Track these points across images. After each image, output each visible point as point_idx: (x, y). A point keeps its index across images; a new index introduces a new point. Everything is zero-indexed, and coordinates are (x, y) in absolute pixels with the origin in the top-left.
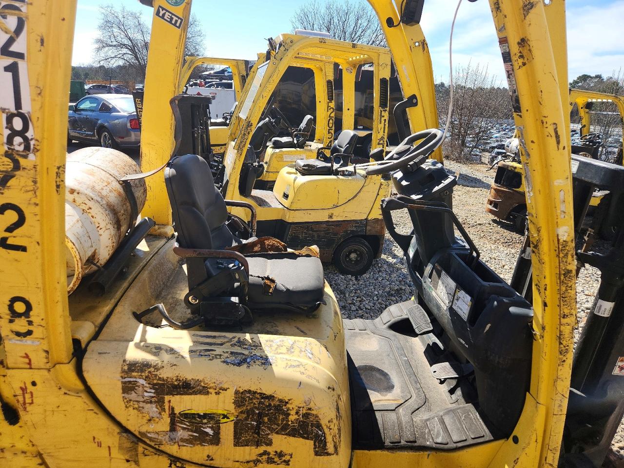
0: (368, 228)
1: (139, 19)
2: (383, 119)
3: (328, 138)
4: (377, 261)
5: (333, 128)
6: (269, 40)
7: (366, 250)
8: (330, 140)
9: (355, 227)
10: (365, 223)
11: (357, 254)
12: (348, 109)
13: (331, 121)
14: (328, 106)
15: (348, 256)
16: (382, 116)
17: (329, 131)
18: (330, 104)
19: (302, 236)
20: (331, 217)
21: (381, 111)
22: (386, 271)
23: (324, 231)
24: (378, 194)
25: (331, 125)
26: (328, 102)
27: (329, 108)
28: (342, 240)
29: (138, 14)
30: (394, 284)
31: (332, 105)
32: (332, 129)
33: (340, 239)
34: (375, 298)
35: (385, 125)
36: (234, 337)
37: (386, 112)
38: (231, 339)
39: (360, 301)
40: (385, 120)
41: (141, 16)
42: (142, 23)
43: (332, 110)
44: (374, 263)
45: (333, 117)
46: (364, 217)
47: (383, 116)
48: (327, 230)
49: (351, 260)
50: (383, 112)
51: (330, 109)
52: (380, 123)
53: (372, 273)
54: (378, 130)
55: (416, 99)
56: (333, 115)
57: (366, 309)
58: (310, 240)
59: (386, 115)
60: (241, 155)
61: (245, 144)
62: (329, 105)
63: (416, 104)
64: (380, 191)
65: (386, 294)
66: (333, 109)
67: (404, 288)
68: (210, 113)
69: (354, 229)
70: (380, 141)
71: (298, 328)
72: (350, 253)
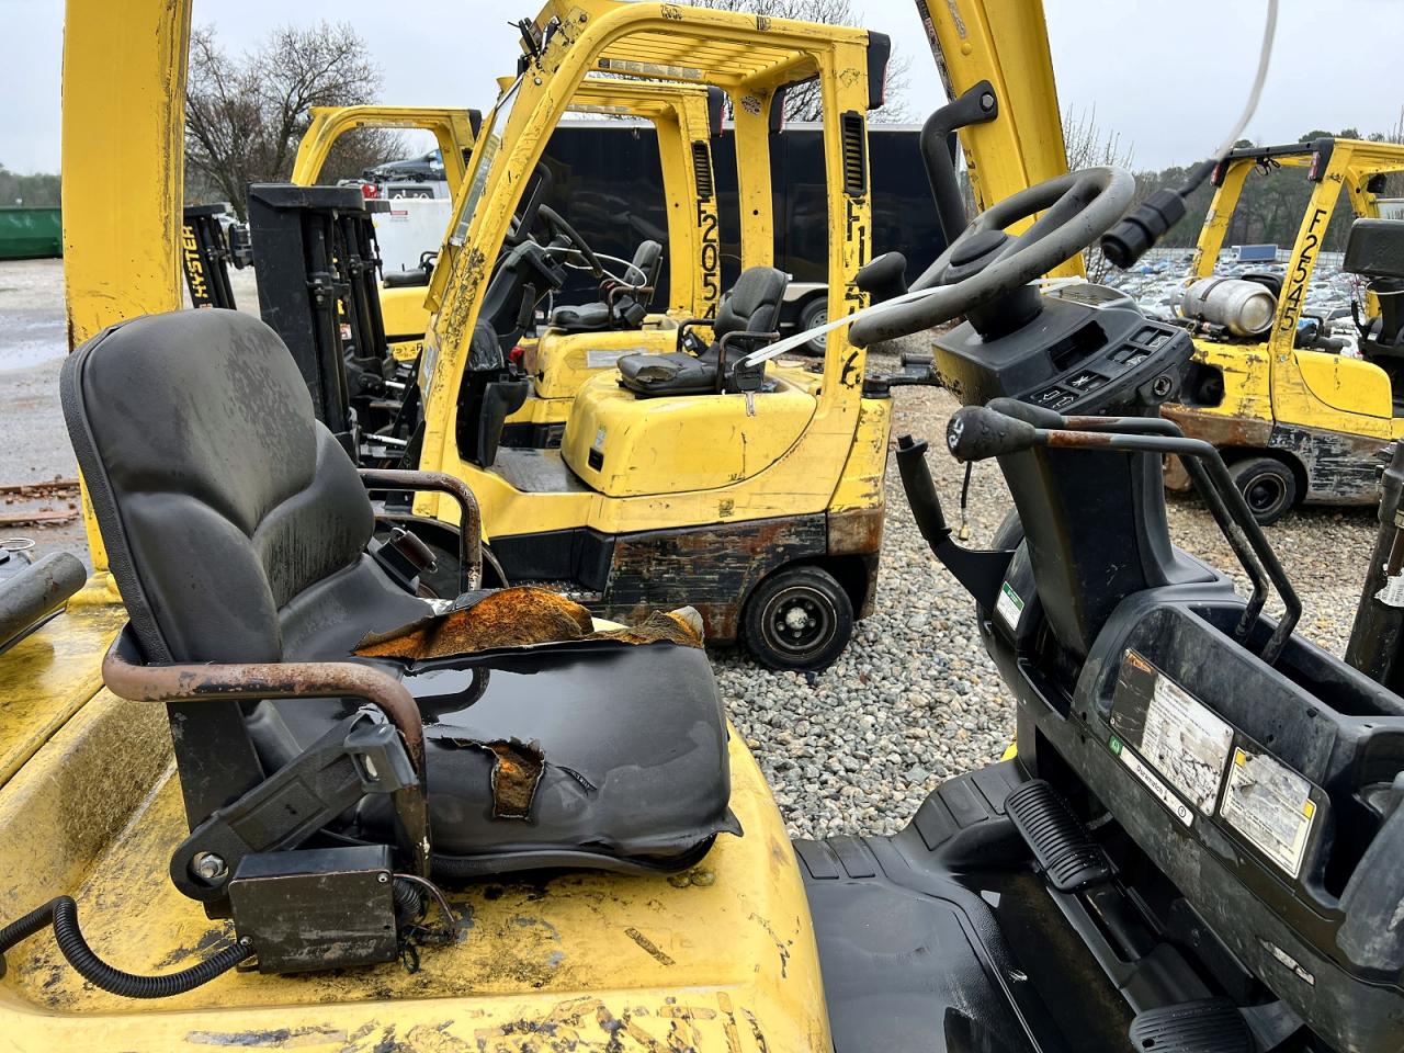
0: (834, 535)
1: (208, 45)
2: (856, 226)
3: (706, 298)
4: (861, 625)
5: (718, 271)
6: (521, 26)
7: (830, 599)
8: (710, 303)
9: (798, 534)
10: (823, 522)
11: (806, 611)
12: (756, 213)
13: (710, 252)
14: (700, 212)
15: (782, 617)
16: (852, 218)
17: (706, 278)
18: (704, 206)
19: (648, 571)
20: (725, 510)
21: (850, 205)
22: (889, 653)
23: (710, 551)
24: (855, 440)
25: (709, 263)
26: (699, 202)
27: (703, 216)
28: (762, 574)
29: (205, 34)
30: (918, 689)
31: (711, 208)
32: (714, 275)
33: (757, 570)
34: (870, 736)
35: (862, 242)
36: (367, 1029)
37: (864, 206)
38: (354, 1037)
39: (827, 748)
40: (862, 230)
41: (213, 38)
42: (215, 55)
43: (710, 221)
44: (854, 632)
45: (715, 241)
46: (818, 505)
47: (857, 219)
48: (718, 550)
49: (789, 630)
50: (855, 207)
51: (705, 220)
52: (850, 238)
53: (853, 662)
54: (844, 259)
55: (993, 94)
56: (714, 234)
57: (847, 770)
58: (672, 580)
59: (864, 214)
60: (456, 347)
61: (467, 315)
62: (702, 208)
63: (990, 115)
64: (860, 428)
65: (898, 720)
66: (712, 217)
67: (945, 698)
68: (377, 248)
69: (794, 541)
70: (851, 290)
71: (639, 940)
72: (788, 607)
